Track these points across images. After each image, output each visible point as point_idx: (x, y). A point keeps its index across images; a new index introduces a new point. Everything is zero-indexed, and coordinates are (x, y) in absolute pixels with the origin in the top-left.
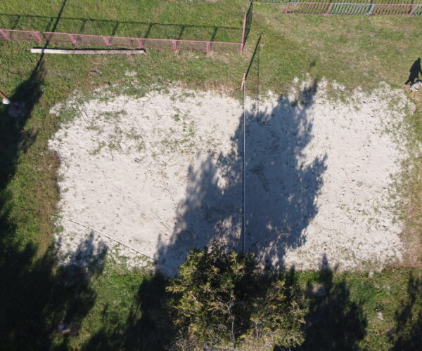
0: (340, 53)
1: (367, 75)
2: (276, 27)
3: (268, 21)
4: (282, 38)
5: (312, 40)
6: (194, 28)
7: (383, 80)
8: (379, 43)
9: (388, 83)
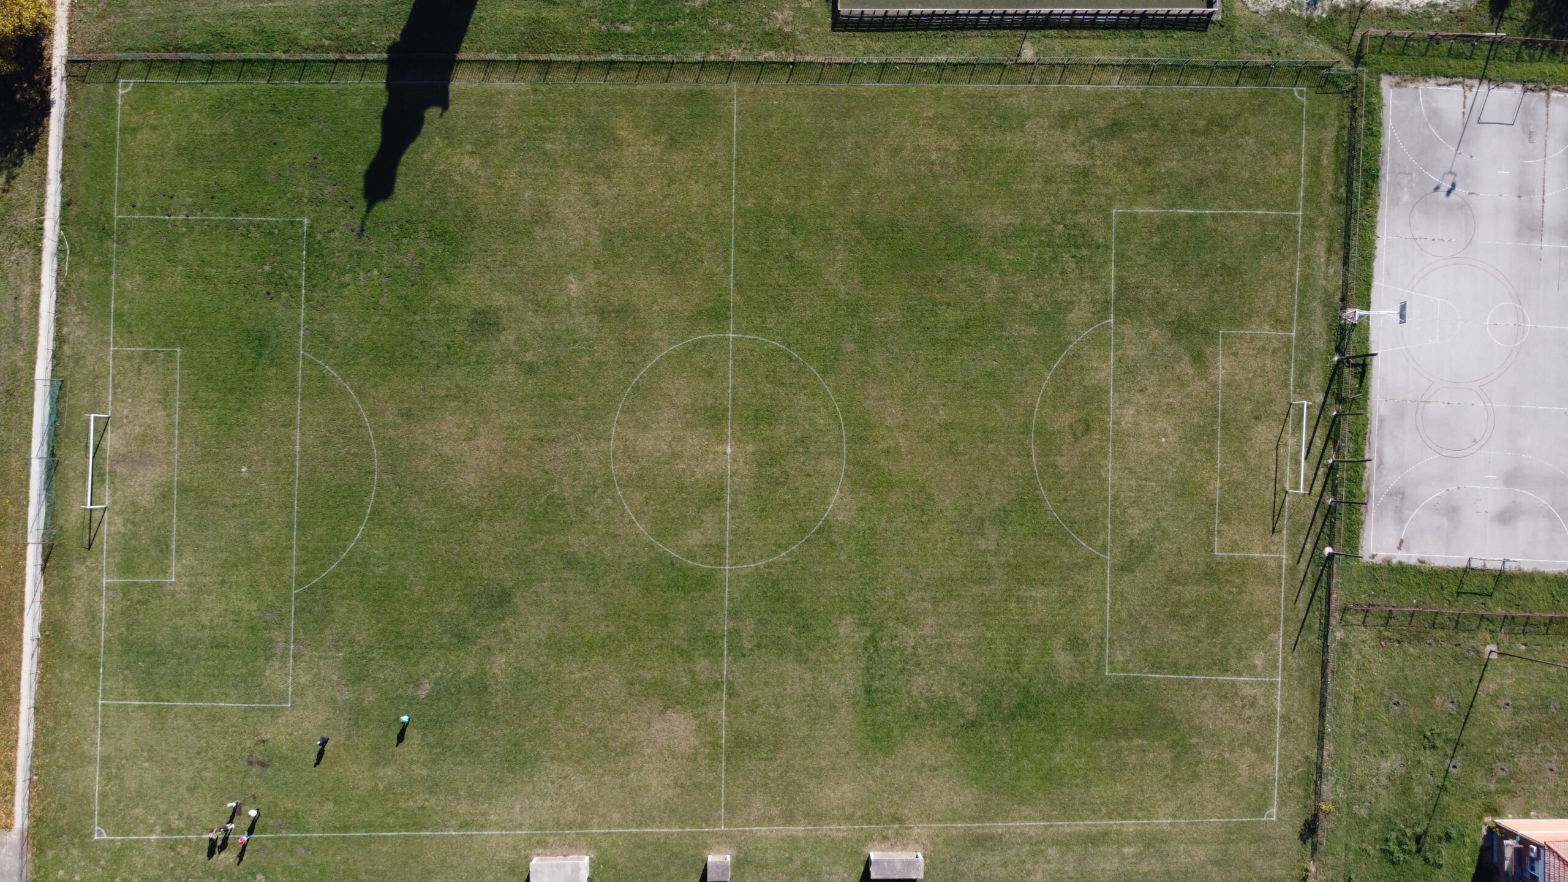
3: (1344, 59)
4: (1333, 46)
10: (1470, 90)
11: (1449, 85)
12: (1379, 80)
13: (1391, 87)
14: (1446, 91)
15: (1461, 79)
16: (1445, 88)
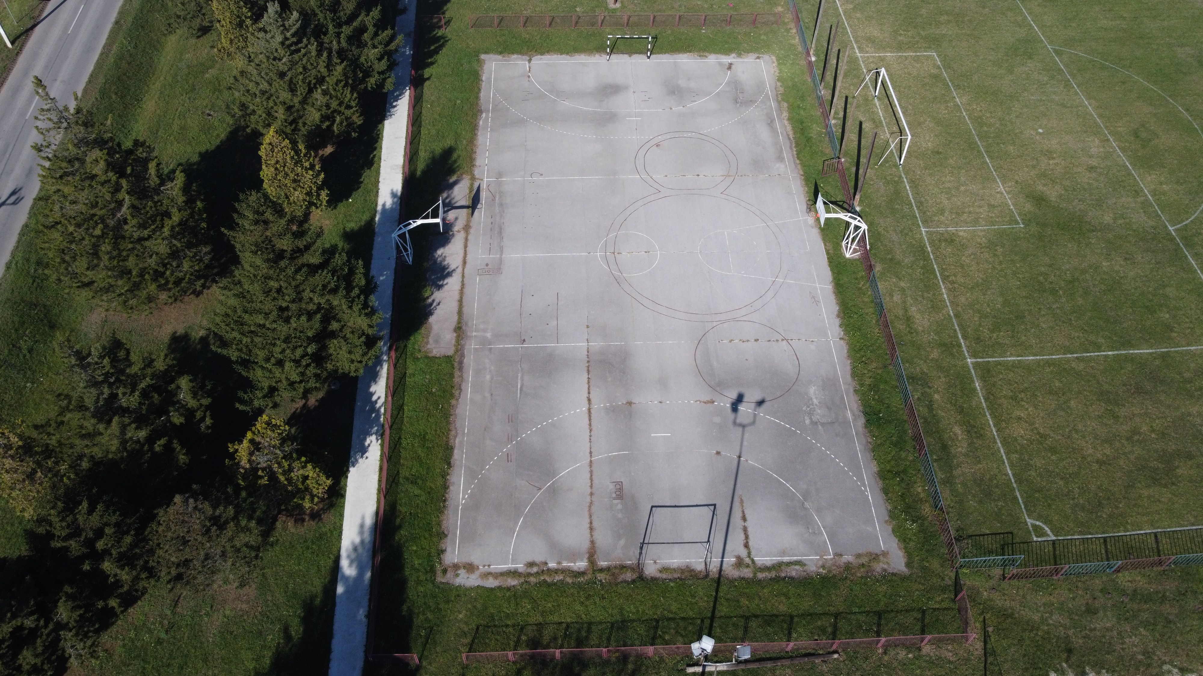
0: (1095, 629)
1: (1142, 657)
2: (999, 601)
3: (985, 593)
4: (1011, 616)
5: (1051, 613)
6: (893, 614)
7: (1165, 663)
8: (1139, 610)
9: (1175, 666)
10: (739, 558)
11: (779, 566)
12: (908, 565)
13: (885, 554)
14: (783, 553)
15: (760, 576)
16: (786, 559)
